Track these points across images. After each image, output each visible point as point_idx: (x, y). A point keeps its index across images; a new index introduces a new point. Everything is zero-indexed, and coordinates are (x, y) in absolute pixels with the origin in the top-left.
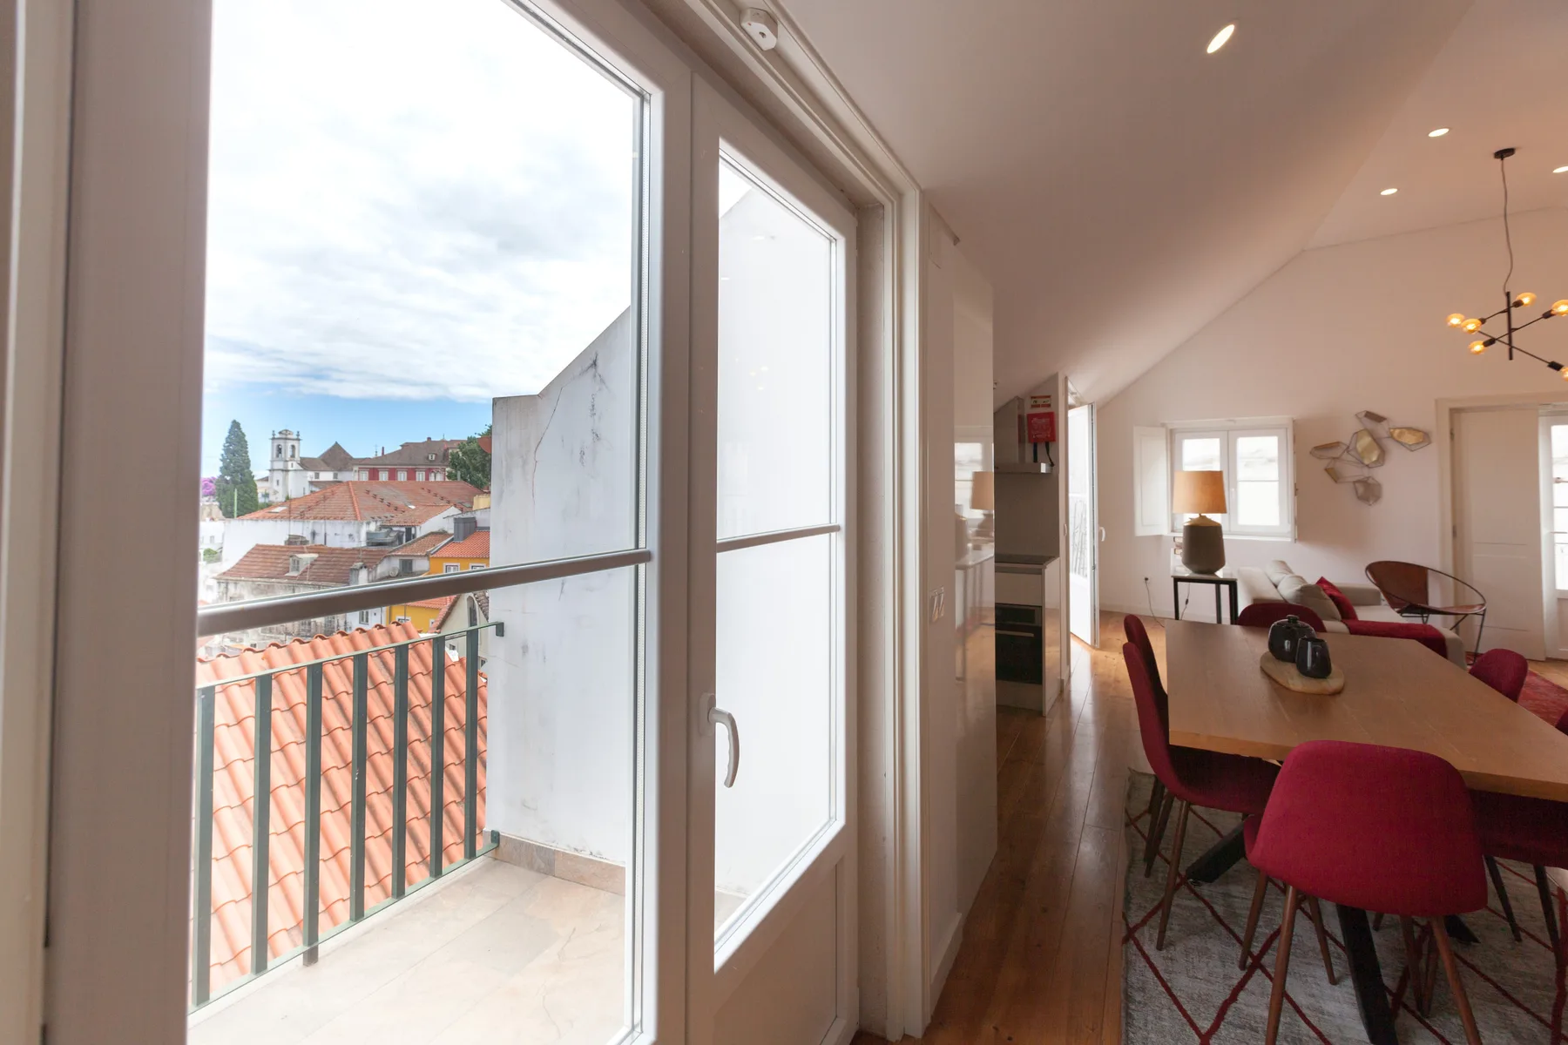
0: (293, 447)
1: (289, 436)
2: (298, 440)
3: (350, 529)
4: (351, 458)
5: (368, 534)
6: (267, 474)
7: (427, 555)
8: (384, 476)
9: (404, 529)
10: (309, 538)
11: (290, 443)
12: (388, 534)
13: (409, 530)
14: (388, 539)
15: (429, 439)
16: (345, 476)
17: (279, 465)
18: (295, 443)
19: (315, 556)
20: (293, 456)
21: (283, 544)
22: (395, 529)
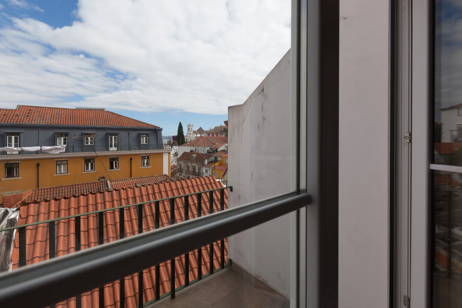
0: (192, 128)
1: (191, 126)
2: (193, 126)
3: (203, 149)
4: (204, 131)
5: (207, 150)
6: (187, 135)
7: (221, 156)
8: (211, 135)
9: (215, 149)
10: (195, 151)
11: (191, 127)
12: (212, 150)
13: (216, 149)
14: (212, 152)
15: (221, 125)
16: (203, 135)
17: (189, 132)
18: (192, 127)
19: (196, 155)
20: (192, 130)
21: (189, 152)
22: (213, 149)
